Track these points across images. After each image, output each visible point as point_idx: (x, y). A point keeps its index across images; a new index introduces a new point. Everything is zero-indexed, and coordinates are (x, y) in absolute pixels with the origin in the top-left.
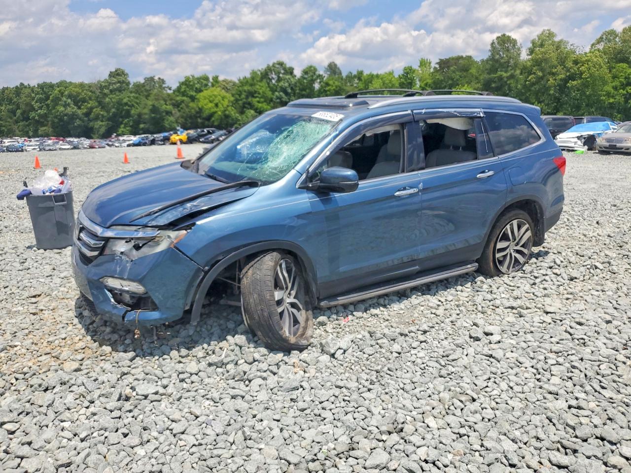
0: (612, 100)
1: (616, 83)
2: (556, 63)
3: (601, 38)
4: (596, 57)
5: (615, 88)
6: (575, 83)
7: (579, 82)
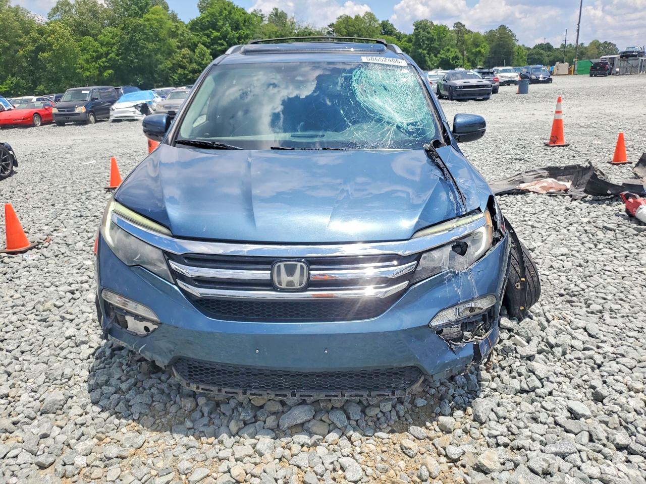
0: (88, 74)
1: (87, 56)
2: (20, 32)
3: (57, 8)
4: (60, 27)
5: (87, 61)
6: (46, 55)
7: (50, 53)
